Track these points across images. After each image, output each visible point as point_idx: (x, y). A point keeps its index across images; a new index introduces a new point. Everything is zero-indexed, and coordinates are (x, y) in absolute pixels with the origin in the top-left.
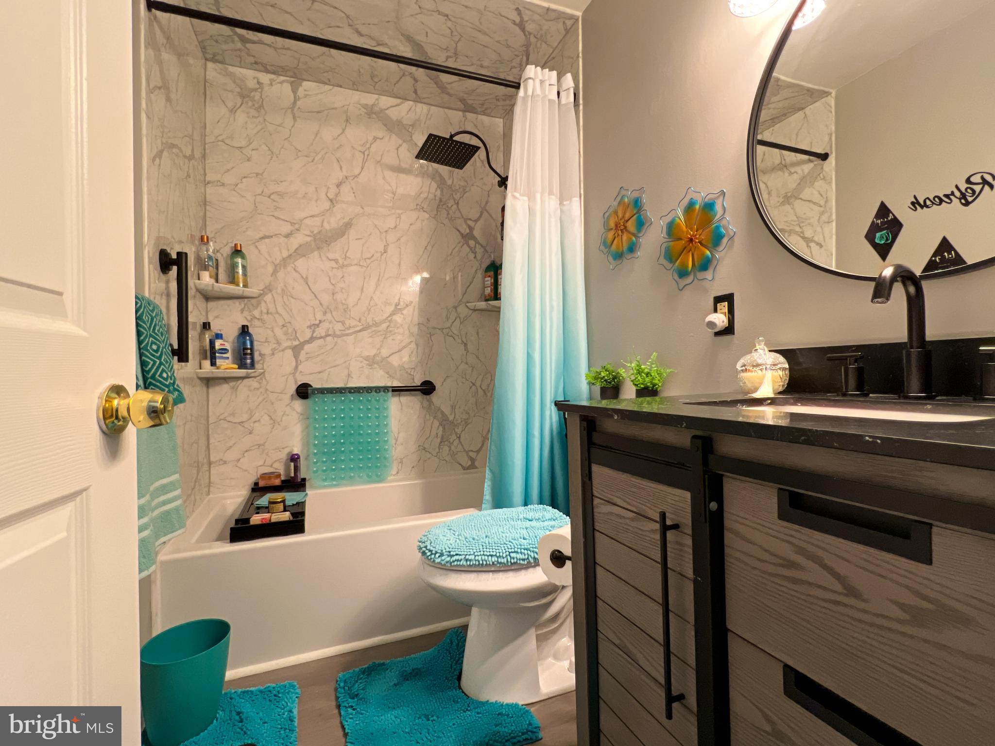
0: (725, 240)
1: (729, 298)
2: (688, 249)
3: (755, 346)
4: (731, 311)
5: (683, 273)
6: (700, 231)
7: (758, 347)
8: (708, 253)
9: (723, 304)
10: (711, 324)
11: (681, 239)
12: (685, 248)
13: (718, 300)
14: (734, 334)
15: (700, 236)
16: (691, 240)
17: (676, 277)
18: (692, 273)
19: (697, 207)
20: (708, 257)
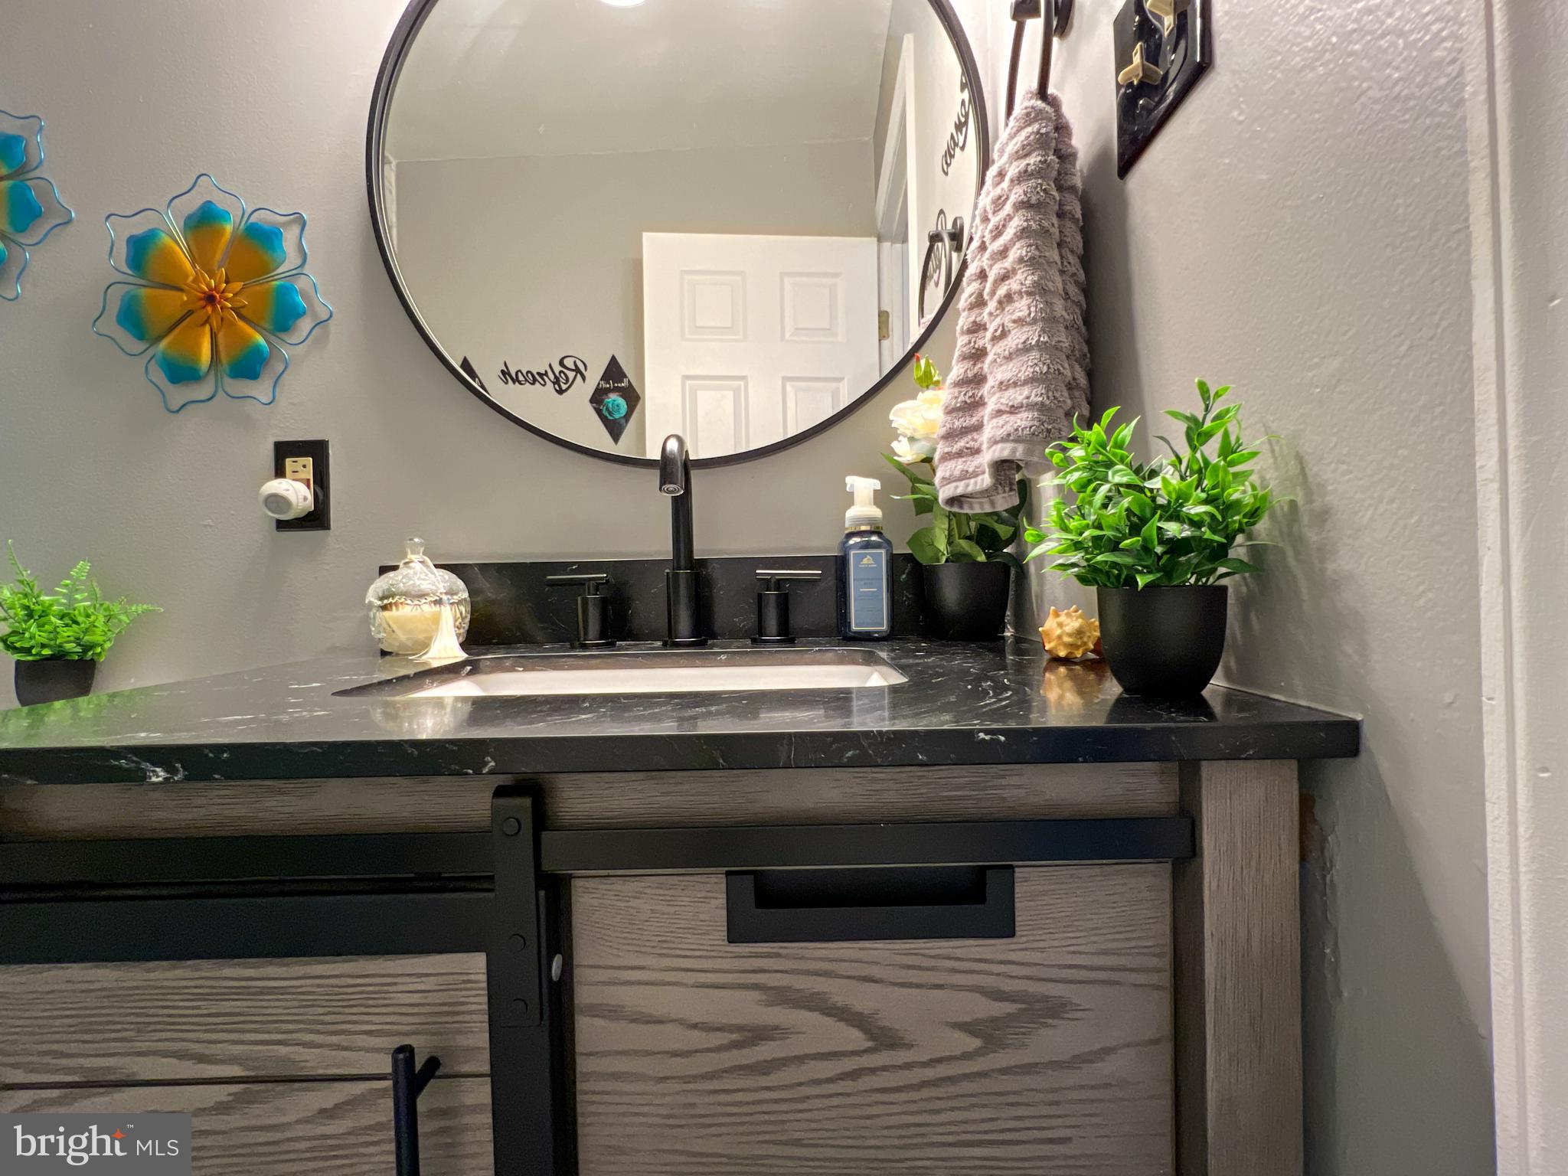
0: (305, 325)
1: (317, 451)
2: (201, 315)
3: (405, 555)
4: (321, 480)
5: (182, 373)
6: (237, 286)
7: (411, 556)
8: (260, 340)
9: (302, 460)
10: (276, 501)
11: (180, 290)
12: (190, 313)
13: (284, 451)
14: (328, 528)
15: (235, 295)
16: (210, 299)
17: (160, 377)
18: (211, 379)
19: (229, 228)
20: (257, 350)
